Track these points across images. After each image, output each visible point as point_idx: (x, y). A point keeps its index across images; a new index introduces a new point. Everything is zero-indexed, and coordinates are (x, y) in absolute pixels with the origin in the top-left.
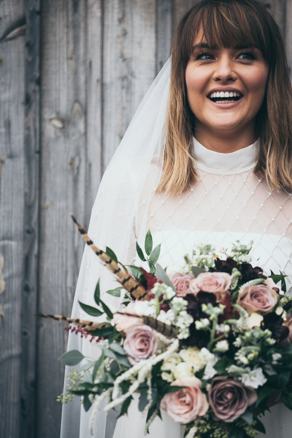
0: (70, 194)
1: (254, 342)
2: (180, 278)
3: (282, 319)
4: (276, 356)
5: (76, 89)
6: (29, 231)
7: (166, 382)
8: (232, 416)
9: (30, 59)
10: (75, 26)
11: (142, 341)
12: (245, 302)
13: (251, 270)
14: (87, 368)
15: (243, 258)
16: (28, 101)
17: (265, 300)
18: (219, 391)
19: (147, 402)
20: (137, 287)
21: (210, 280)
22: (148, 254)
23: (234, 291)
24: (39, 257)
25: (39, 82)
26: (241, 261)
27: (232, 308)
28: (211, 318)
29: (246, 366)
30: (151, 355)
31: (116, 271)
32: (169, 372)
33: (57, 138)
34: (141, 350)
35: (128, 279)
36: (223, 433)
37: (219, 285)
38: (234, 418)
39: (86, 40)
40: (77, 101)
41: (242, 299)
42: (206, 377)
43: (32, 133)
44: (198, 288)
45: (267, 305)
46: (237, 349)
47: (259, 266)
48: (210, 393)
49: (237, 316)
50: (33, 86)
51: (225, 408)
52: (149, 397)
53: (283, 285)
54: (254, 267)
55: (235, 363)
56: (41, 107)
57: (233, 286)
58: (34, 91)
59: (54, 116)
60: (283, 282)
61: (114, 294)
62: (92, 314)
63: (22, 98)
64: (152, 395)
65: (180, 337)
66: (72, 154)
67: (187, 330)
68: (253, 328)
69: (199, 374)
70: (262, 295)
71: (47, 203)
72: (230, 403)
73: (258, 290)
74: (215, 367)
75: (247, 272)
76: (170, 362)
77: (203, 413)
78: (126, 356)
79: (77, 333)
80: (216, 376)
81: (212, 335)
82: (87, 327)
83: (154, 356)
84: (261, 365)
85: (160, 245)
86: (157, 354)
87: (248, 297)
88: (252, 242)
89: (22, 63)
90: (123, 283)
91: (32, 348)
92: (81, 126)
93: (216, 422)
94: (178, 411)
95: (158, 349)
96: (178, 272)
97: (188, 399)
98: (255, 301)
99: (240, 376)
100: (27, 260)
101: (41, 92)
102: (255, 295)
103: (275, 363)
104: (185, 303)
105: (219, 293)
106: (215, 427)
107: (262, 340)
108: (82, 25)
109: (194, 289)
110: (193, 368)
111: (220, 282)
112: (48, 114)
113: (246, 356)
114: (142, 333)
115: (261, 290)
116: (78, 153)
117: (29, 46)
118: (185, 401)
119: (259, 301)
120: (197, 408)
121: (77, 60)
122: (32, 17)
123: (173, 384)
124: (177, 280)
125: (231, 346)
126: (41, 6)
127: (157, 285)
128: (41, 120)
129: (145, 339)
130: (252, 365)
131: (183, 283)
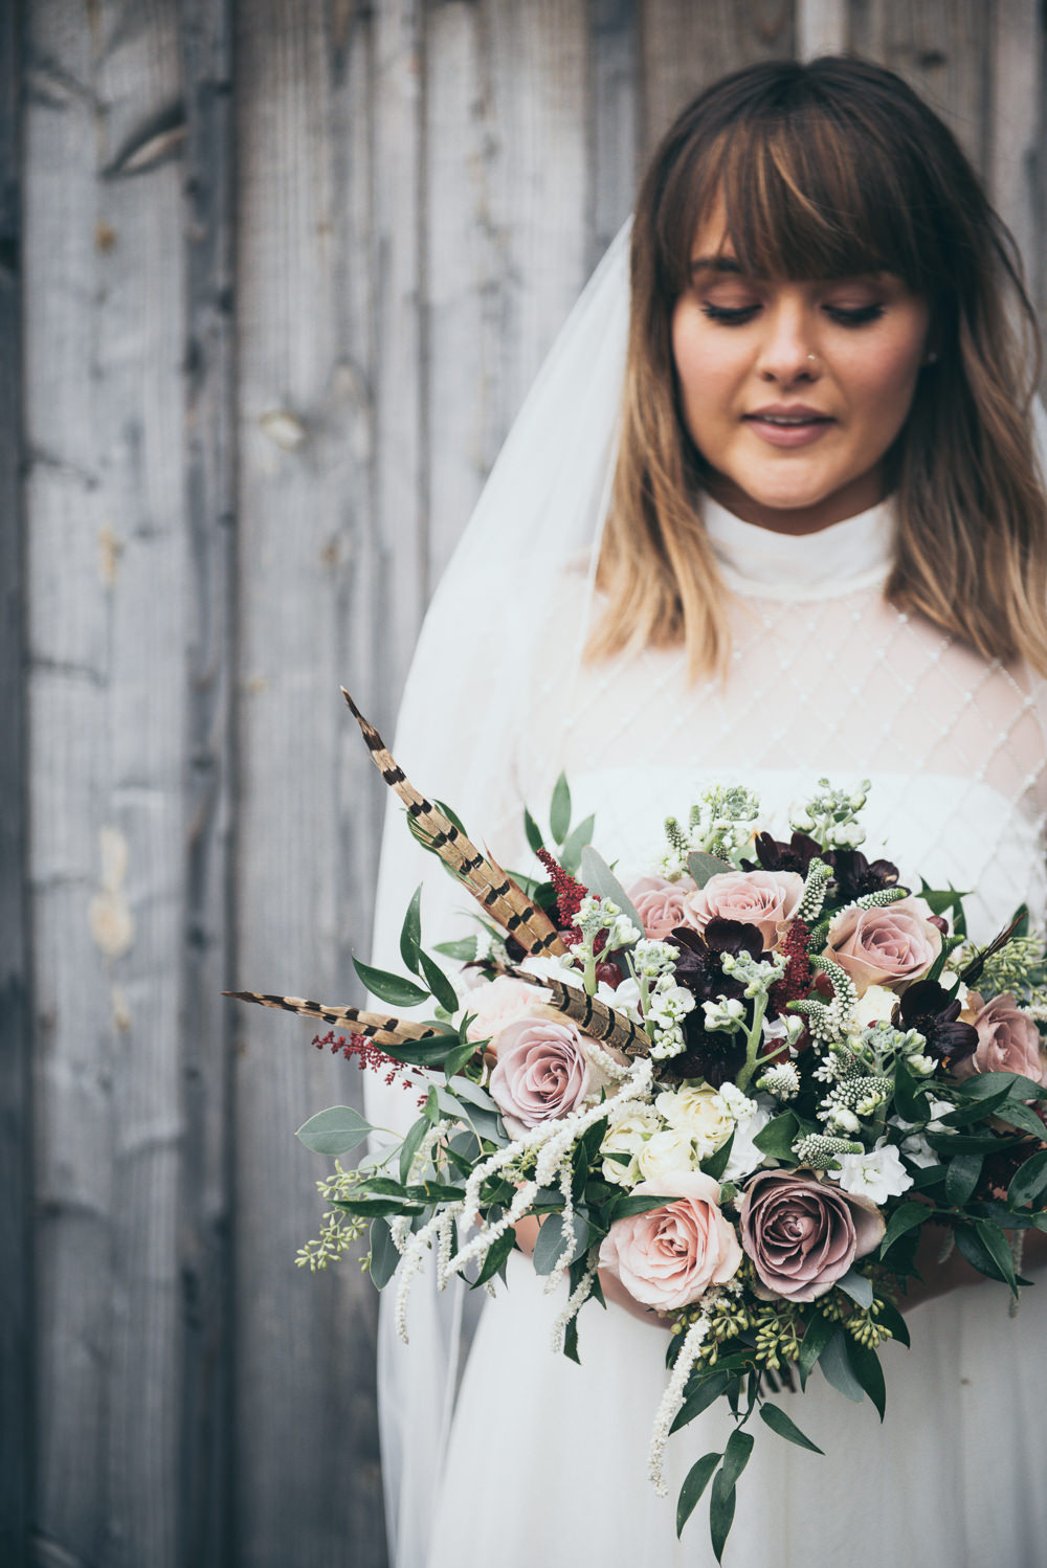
0: (327, 645)
1: (876, 1068)
2: (654, 892)
3: (958, 1003)
4: (940, 1109)
5: (343, 324)
6: (201, 763)
7: (616, 1187)
8: (811, 1284)
9: (200, 230)
10: (338, 129)
11: (546, 1070)
12: (846, 953)
13: (863, 870)
14: (382, 1163)
15: (841, 834)
16: (194, 363)
17: (906, 949)
18: (772, 1210)
19: (563, 1248)
20: (528, 913)
21: (743, 891)
22: (559, 840)
23: (813, 924)
24: (233, 841)
25: (228, 302)
26: (833, 842)
27: (812, 968)
28: (748, 992)
29: (854, 1137)
30: (570, 1107)
31: (467, 867)
32: (625, 1159)
33: (285, 477)
34: (541, 1096)
35: (503, 890)
36: (783, 1337)
37: (769, 906)
38: (818, 1291)
39: (372, 172)
40: (344, 360)
41: (837, 947)
42: (733, 1174)
43: (208, 461)
44: (710, 913)
45: (912, 964)
46: (826, 1088)
47: (889, 860)
48: (745, 1219)
49: (825, 993)
50: (210, 318)
51: (791, 1261)
52: (568, 1230)
53: (958, 918)
54: (870, 861)
55: (820, 1127)
56: (235, 377)
57: (811, 911)
58: (214, 333)
59: (273, 405)
60: (958, 911)
61: (455, 953)
62: (393, 997)
63: (176, 354)
64: (574, 1225)
65: (659, 1053)
66: (331, 523)
67: (679, 1034)
68: (872, 1025)
69: (714, 1165)
70: (895, 936)
71: (256, 674)
72: (805, 1247)
73: (884, 920)
74: (759, 1142)
75: (851, 877)
76: (629, 1131)
77: (725, 1277)
78: (494, 1116)
79: (348, 1055)
80: (761, 1168)
81: (752, 1047)
82: (380, 1035)
83: (580, 1109)
84: (896, 1138)
85: (593, 817)
86: (590, 1106)
87: (857, 939)
88: (866, 787)
89: (176, 244)
90: (488, 902)
91: (214, 1120)
92: (358, 438)
93: (764, 1304)
94: (648, 1274)
95: (589, 1092)
96: (647, 876)
97: (681, 1234)
98: (878, 953)
99: (834, 1166)
100: (196, 852)
101: (235, 336)
102: (873, 936)
103: (936, 1127)
104: (673, 951)
105: (770, 924)
106: (760, 1322)
107: (896, 1061)
108: (359, 125)
109: (696, 914)
110: (694, 1144)
111: (771, 895)
112: (257, 401)
113: (852, 1108)
114: (544, 1046)
115: (893, 921)
116: (349, 520)
117: (196, 192)
118: (672, 1242)
119: (888, 952)
120: (706, 1261)
121: (344, 233)
122: (205, 102)
123: (637, 1192)
124: (644, 898)
125: (806, 1080)
126: (235, 66)
127: (586, 903)
128: (235, 420)
129: (555, 1063)
130: (866, 1136)
131: (662, 907)
